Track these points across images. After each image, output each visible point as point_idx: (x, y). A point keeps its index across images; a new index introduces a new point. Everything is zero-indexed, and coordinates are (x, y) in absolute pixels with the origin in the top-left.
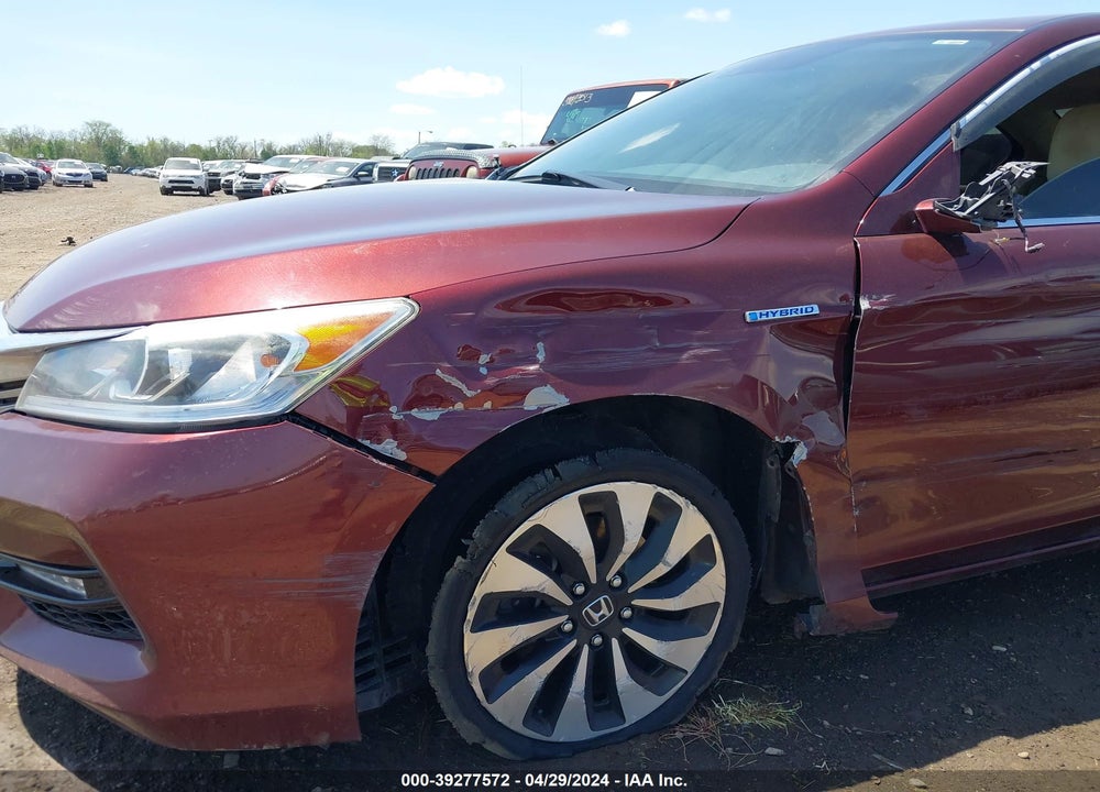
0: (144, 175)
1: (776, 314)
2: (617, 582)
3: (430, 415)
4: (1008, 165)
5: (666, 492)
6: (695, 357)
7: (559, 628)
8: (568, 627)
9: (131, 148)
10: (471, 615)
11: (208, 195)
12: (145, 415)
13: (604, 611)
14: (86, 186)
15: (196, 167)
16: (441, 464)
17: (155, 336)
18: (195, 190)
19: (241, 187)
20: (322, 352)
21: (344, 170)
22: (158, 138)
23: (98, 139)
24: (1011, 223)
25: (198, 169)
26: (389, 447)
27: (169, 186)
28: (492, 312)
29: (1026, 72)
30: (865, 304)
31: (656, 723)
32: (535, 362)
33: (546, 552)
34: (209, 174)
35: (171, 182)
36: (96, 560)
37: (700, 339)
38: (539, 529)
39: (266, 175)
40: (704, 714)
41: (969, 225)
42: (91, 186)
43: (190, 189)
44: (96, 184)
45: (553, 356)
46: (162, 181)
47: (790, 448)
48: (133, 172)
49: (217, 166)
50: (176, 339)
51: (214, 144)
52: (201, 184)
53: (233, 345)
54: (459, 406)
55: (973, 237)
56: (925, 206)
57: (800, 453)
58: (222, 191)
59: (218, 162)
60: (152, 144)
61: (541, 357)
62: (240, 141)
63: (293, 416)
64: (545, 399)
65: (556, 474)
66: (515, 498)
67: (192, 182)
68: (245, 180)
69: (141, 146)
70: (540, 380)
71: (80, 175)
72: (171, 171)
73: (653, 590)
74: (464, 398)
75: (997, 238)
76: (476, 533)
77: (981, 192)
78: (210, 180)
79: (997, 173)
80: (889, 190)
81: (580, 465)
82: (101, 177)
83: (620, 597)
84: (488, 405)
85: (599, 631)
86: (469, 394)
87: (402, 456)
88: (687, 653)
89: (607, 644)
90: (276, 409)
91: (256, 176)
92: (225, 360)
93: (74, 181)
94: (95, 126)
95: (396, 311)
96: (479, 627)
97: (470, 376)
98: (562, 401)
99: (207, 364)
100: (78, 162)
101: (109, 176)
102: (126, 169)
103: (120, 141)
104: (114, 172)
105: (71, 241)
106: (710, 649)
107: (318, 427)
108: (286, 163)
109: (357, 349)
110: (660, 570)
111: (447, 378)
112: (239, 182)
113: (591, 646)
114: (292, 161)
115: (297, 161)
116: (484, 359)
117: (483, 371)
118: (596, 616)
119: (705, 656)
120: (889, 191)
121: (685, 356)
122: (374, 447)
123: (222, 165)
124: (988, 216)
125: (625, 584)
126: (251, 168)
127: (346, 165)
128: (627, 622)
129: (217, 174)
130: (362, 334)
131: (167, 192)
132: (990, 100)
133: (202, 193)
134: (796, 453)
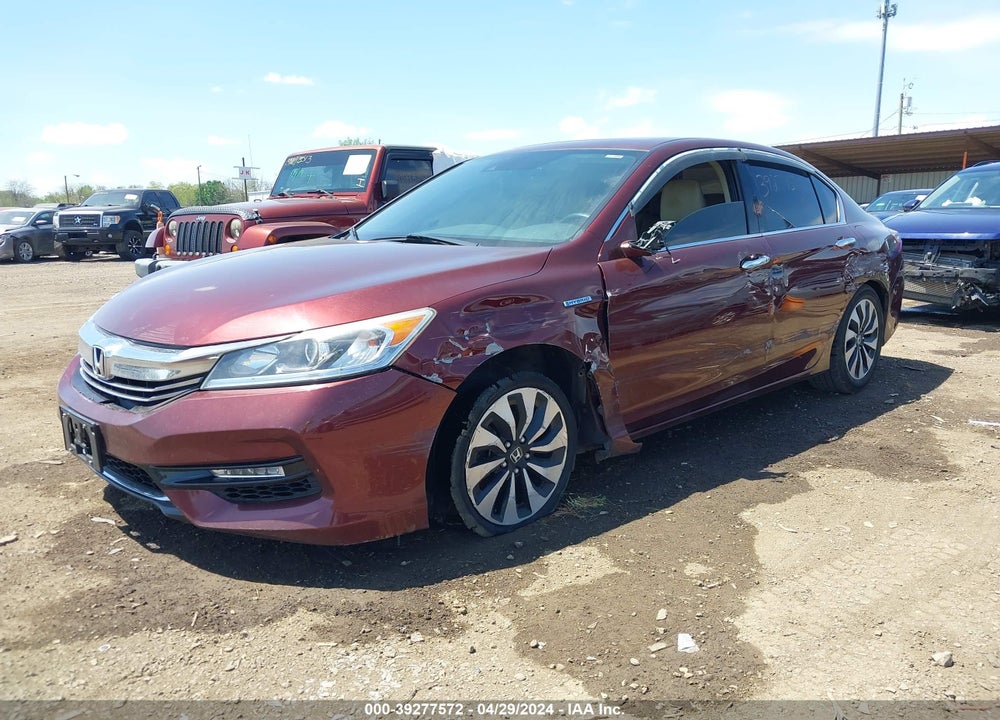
1: (575, 302)
2: (523, 440)
3: (449, 361)
4: (659, 223)
5: (541, 392)
6: (550, 324)
7: (500, 466)
8: (505, 464)
10: (468, 460)
13: (519, 455)
16: (456, 385)
20: (399, 335)
24: (663, 249)
26: (435, 377)
29: (655, 174)
30: (609, 294)
31: (546, 511)
32: (487, 332)
33: (496, 426)
37: (548, 316)
38: (492, 414)
40: (563, 507)
41: (646, 253)
45: (494, 329)
47: (589, 365)
53: (352, 337)
54: (460, 356)
55: (647, 258)
56: (625, 245)
57: (594, 367)
61: (489, 330)
63: (394, 366)
64: (494, 349)
65: (498, 386)
66: (483, 399)
70: (491, 341)
73: (539, 442)
74: (461, 352)
75: (657, 258)
76: (470, 417)
77: (648, 237)
79: (654, 227)
80: (608, 238)
81: (507, 380)
83: (525, 447)
84: (471, 354)
85: (518, 465)
86: (463, 349)
87: (441, 381)
88: (554, 474)
89: (521, 472)
90: (384, 365)
95: (426, 314)
96: (472, 465)
97: (462, 341)
98: (500, 349)
106: (563, 471)
107: (404, 371)
110: (541, 431)
111: (454, 343)
113: (515, 474)
116: (466, 332)
117: (467, 338)
118: (515, 458)
119: (562, 475)
121: (544, 324)
122: (429, 378)
124: (654, 248)
125: (526, 441)
128: (528, 460)
130: (414, 325)
134: (592, 366)
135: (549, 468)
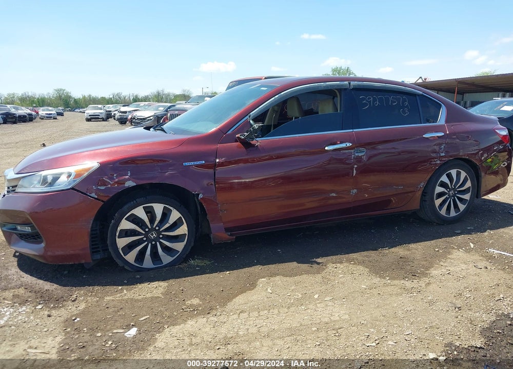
0: (80, 112)
1: (192, 163)
2: (157, 228)
3: (103, 188)
4: (255, 125)
5: (167, 206)
6: (170, 174)
8: (144, 239)
9: (75, 100)
10: (117, 234)
11: (106, 121)
12: (42, 190)
14: (54, 119)
15: (101, 109)
16: (106, 199)
17: (44, 173)
18: (101, 119)
19: (119, 117)
20: (78, 175)
21: (162, 109)
22: (87, 95)
23: (60, 97)
25: (102, 109)
26: (93, 195)
27: (89, 117)
28: (117, 164)
30: (217, 161)
31: (171, 264)
33: (136, 220)
34: (107, 111)
35: (90, 116)
36: (33, 223)
37: (171, 169)
38: (133, 215)
39: (130, 112)
42: (56, 119)
43: (98, 118)
44: (59, 117)
45: (132, 174)
46: (86, 115)
47: (197, 195)
48: (76, 110)
49: (110, 107)
50: (49, 173)
51: (111, 96)
52: (103, 116)
53: (61, 174)
54: (109, 186)
56: (238, 136)
58: (113, 118)
59: (111, 106)
60: (84, 97)
61: (129, 175)
62: (123, 94)
63: (72, 189)
64: (130, 184)
65: (136, 201)
66: (126, 207)
67: (99, 115)
68: (121, 114)
69: (79, 99)
70: (128, 180)
71: (51, 114)
72: (90, 111)
73: (167, 230)
74: (110, 184)
76: (116, 215)
78: (107, 114)
81: (142, 199)
82: (61, 114)
83: (158, 232)
84: (116, 185)
85: (153, 240)
87: (96, 197)
88: (179, 246)
90: (69, 187)
91: (125, 112)
92: (60, 177)
93: (49, 117)
94: (58, 91)
96: (120, 237)
97: (111, 179)
98: (134, 184)
99: (56, 178)
100: (50, 108)
101: (65, 113)
102: (73, 110)
103: (70, 97)
104: (67, 111)
105: (44, 145)
106: (185, 246)
107: (78, 191)
108: (138, 106)
109: (86, 174)
110: (167, 225)
111: (107, 180)
112: (118, 115)
113: (152, 244)
114: (141, 105)
115: (143, 105)
116: (115, 175)
117: (115, 178)
119: (184, 247)
120: (229, 132)
121: (167, 173)
122: (90, 195)
123: (113, 107)
126: (123, 109)
127: (162, 106)
128: (161, 238)
129: (110, 111)
130: (87, 171)
131: (88, 120)
132: (260, 107)
133: (104, 120)
134: (200, 196)
135: (174, 244)
